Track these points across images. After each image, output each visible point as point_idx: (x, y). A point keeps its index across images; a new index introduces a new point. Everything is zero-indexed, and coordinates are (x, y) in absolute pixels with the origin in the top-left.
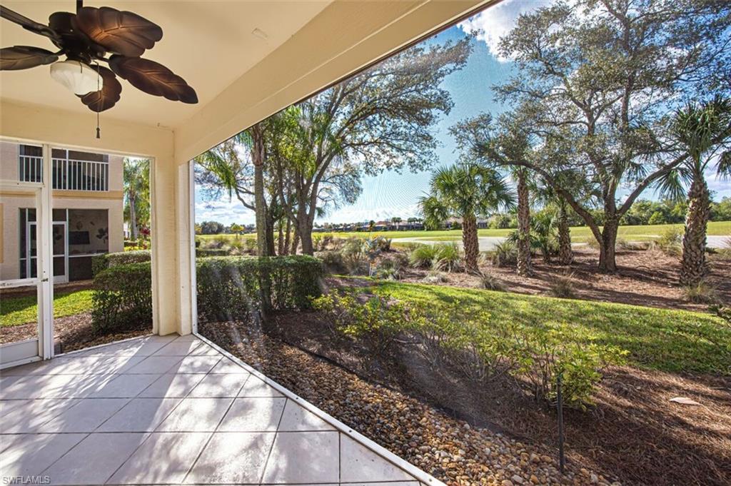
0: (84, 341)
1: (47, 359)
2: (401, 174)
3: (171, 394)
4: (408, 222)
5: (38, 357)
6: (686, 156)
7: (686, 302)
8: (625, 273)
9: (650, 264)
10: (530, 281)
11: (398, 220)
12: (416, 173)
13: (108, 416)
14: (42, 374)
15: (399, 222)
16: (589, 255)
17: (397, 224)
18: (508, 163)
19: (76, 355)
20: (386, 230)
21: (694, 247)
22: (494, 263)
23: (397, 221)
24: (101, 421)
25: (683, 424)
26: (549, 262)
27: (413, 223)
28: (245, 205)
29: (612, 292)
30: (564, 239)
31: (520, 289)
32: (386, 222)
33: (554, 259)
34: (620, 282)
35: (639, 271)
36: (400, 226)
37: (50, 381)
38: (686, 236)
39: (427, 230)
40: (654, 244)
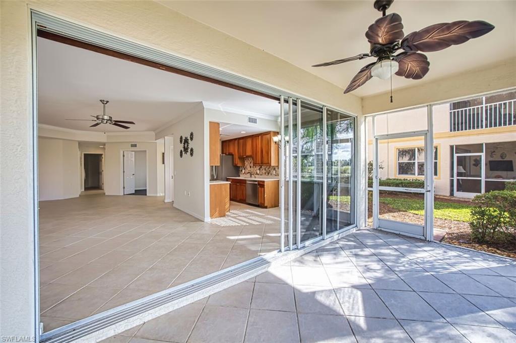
0: (461, 241)
1: (428, 241)
3: (492, 314)
5: (423, 237)
13: (431, 290)
14: (419, 247)
19: (445, 246)
24: (425, 289)
37: (419, 252)
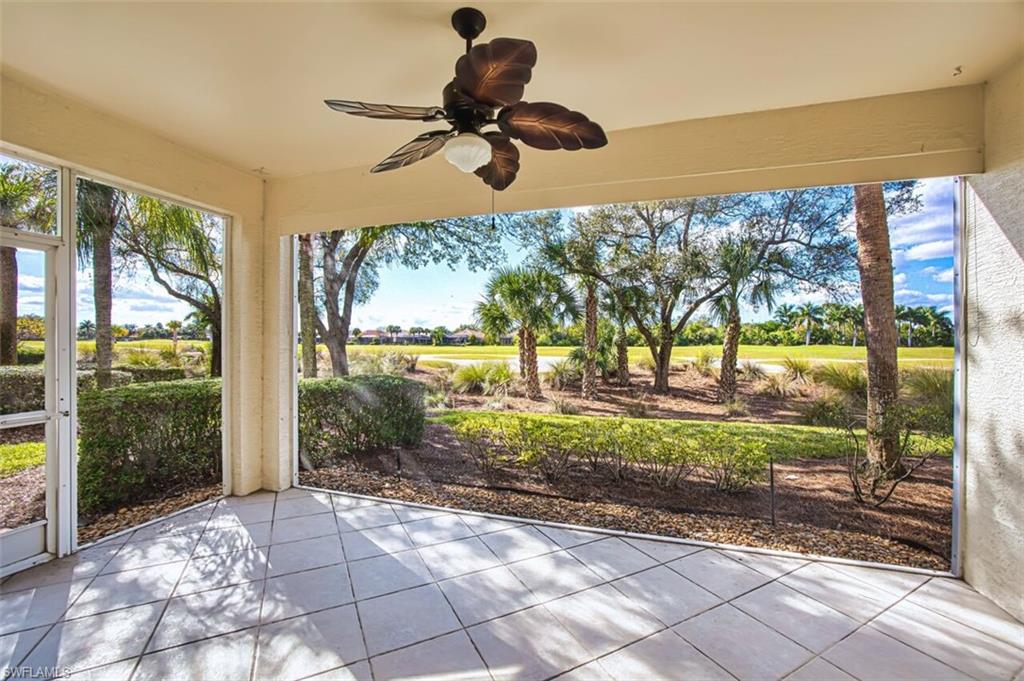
1: (65, 556)
2: (454, 270)
4: (411, 332)
5: (45, 555)
6: (727, 283)
7: (729, 417)
8: (677, 393)
9: (692, 385)
10: (598, 405)
11: (396, 330)
12: (475, 271)
15: (397, 333)
16: (640, 376)
17: (394, 335)
18: (578, 271)
20: (377, 342)
21: (729, 368)
22: (553, 386)
23: (394, 331)
25: (802, 489)
26: (608, 384)
27: (417, 334)
28: (171, 292)
29: (670, 411)
30: (622, 360)
31: (590, 412)
32: (379, 332)
33: (611, 381)
34: (673, 402)
35: (686, 391)
36: (398, 338)
38: (724, 358)
39: (437, 345)
40: (691, 366)
